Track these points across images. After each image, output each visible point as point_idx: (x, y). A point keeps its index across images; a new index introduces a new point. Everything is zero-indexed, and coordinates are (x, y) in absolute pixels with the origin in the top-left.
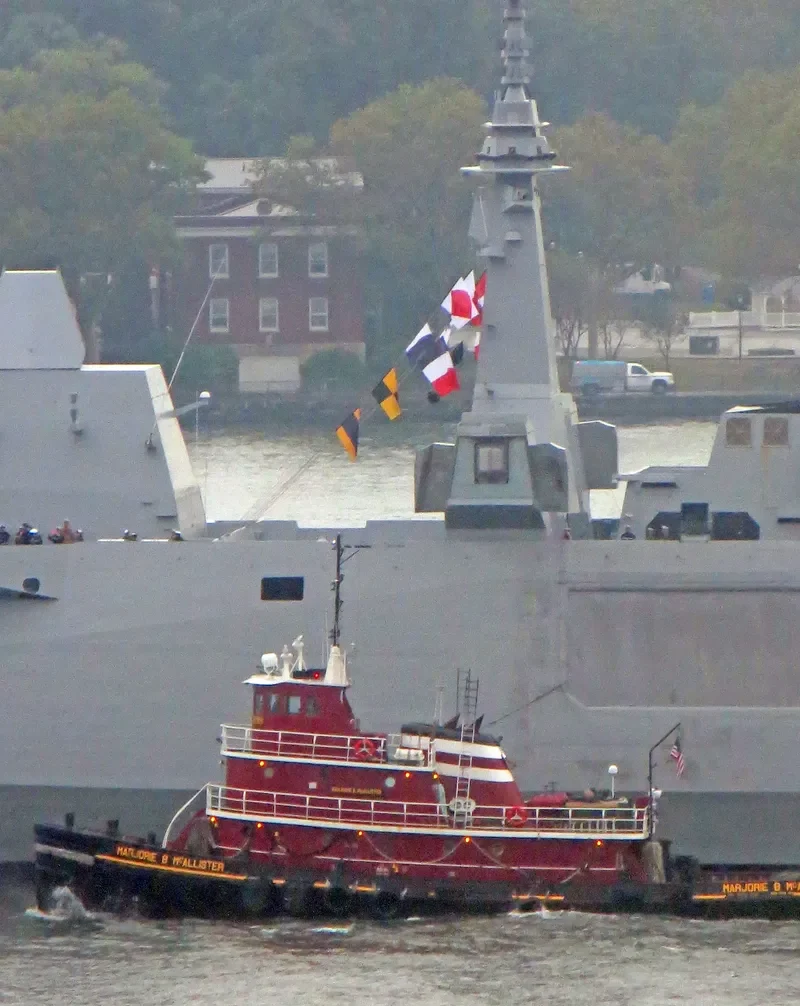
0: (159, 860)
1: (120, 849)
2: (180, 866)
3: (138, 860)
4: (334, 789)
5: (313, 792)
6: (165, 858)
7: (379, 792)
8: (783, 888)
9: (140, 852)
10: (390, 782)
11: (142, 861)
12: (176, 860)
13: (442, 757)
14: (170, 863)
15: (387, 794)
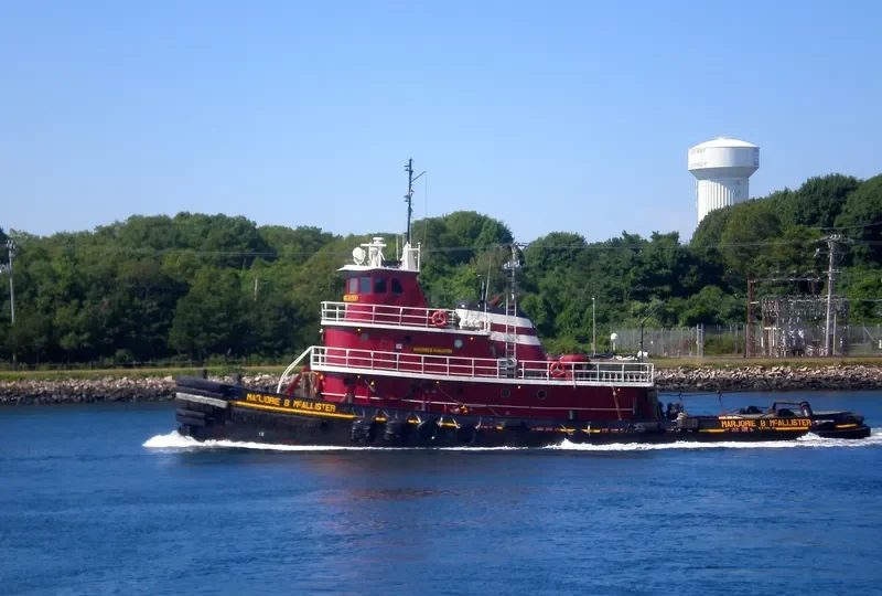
0: (282, 405)
1: (249, 396)
2: (300, 408)
3: (264, 404)
4: (415, 349)
5: (399, 351)
6: (287, 402)
7: (450, 351)
8: (768, 424)
9: (265, 398)
10: (458, 344)
11: (268, 405)
12: (296, 403)
13: (495, 327)
14: (291, 406)
15: (457, 352)
